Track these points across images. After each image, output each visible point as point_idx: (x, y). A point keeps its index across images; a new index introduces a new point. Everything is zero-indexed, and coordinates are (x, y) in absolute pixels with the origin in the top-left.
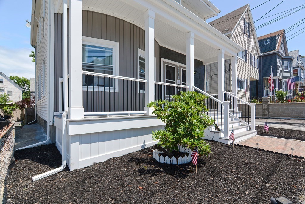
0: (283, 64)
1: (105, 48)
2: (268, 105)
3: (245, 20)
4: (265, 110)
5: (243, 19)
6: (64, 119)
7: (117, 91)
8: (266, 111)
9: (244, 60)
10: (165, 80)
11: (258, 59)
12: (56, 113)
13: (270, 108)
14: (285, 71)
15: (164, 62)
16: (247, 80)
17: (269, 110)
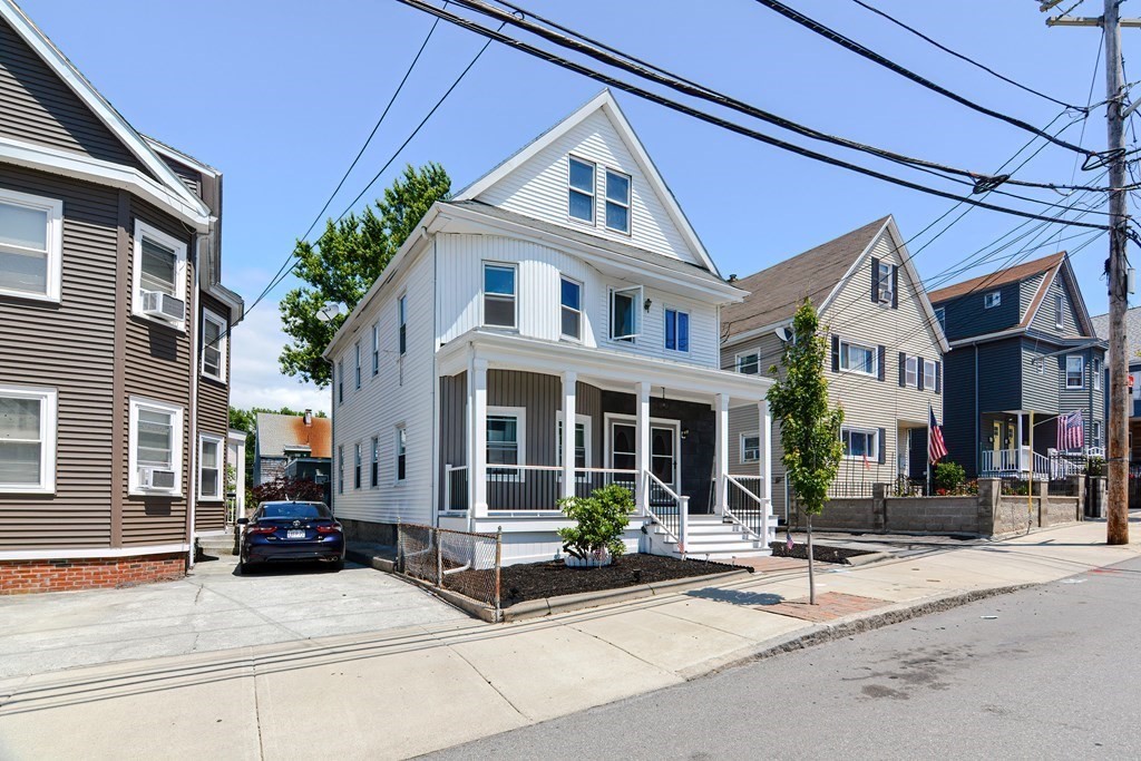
0: (1062, 365)
1: (506, 418)
2: (885, 501)
3: (875, 262)
4: (877, 512)
5: (869, 262)
6: (469, 517)
7: (523, 481)
8: (881, 516)
9: (875, 374)
10: (614, 453)
11: (938, 363)
12: (441, 513)
13: (889, 508)
14: (1068, 387)
15: (611, 420)
16: (882, 431)
17: (888, 515)
